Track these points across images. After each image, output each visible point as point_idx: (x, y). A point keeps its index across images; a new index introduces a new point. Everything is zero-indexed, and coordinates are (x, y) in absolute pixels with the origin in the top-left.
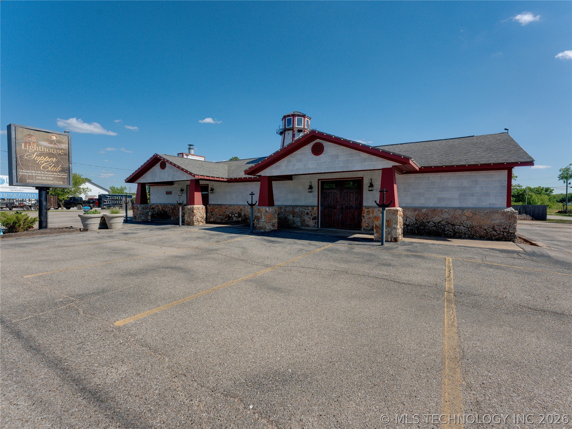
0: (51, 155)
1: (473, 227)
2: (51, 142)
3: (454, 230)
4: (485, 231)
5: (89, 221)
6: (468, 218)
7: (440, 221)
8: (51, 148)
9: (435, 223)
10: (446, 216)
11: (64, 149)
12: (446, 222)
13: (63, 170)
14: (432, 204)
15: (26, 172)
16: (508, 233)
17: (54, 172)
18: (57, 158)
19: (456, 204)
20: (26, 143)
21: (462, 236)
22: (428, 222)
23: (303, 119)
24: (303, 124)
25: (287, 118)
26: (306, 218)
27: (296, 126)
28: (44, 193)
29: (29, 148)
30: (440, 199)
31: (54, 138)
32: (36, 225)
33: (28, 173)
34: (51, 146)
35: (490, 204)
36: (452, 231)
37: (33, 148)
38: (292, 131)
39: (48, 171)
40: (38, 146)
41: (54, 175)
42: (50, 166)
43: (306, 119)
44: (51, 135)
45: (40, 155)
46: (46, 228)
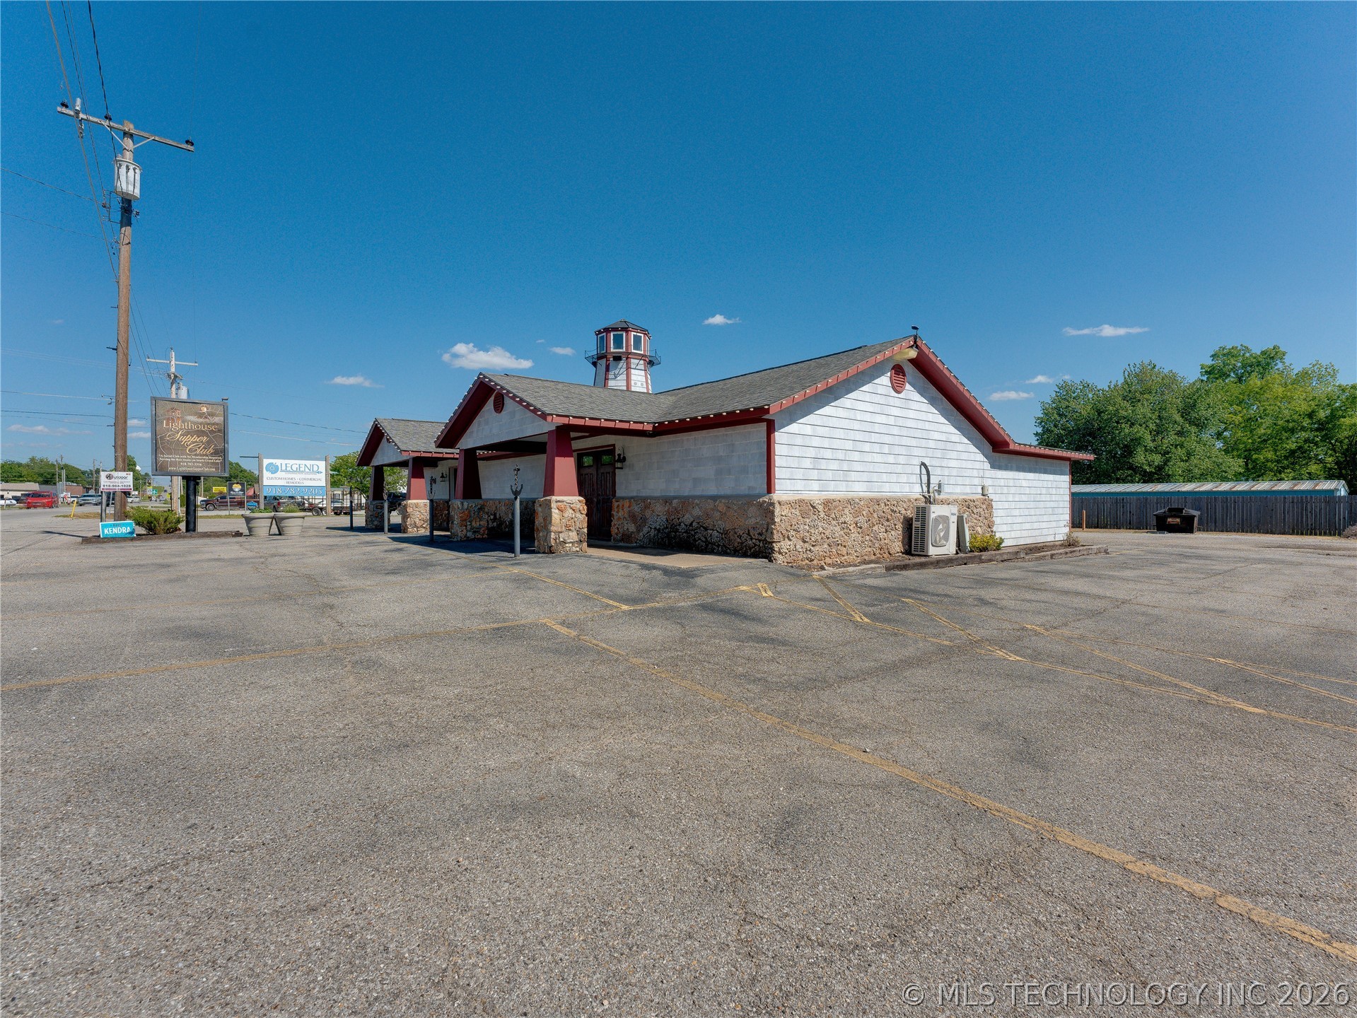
0: (200, 433)
1: (727, 531)
2: (201, 415)
3: (706, 538)
4: (739, 540)
5: (253, 524)
6: (723, 514)
7: (692, 522)
8: (201, 424)
9: (687, 526)
10: (697, 512)
11: (217, 424)
12: (698, 523)
13: (216, 453)
14: (687, 491)
15: (167, 458)
16: (766, 544)
17: (204, 455)
18: (208, 436)
19: (712, 490)
20: (168, 420)
21: (714, 549)
22: (680, 525)
23: (624, 334)
24: (624, 345)
25: (599, 336)
27: (612, 350)
28: (192, 483)
29: (172, 426)
30: (696, 481)
31: (205, 410)
32: (182, 526)
33: (170, 458)
34: (201, 420)
35: (749, 488)
36: (704, 539)
37: (178, 425)
38: (604, 360)
39: (196, 455)
40: (183, 422)
41: (204, 459)
42: (199, 448)
43: (633, 333)
44: (199, 406)
45: (187, 433)
46: (194, 531)
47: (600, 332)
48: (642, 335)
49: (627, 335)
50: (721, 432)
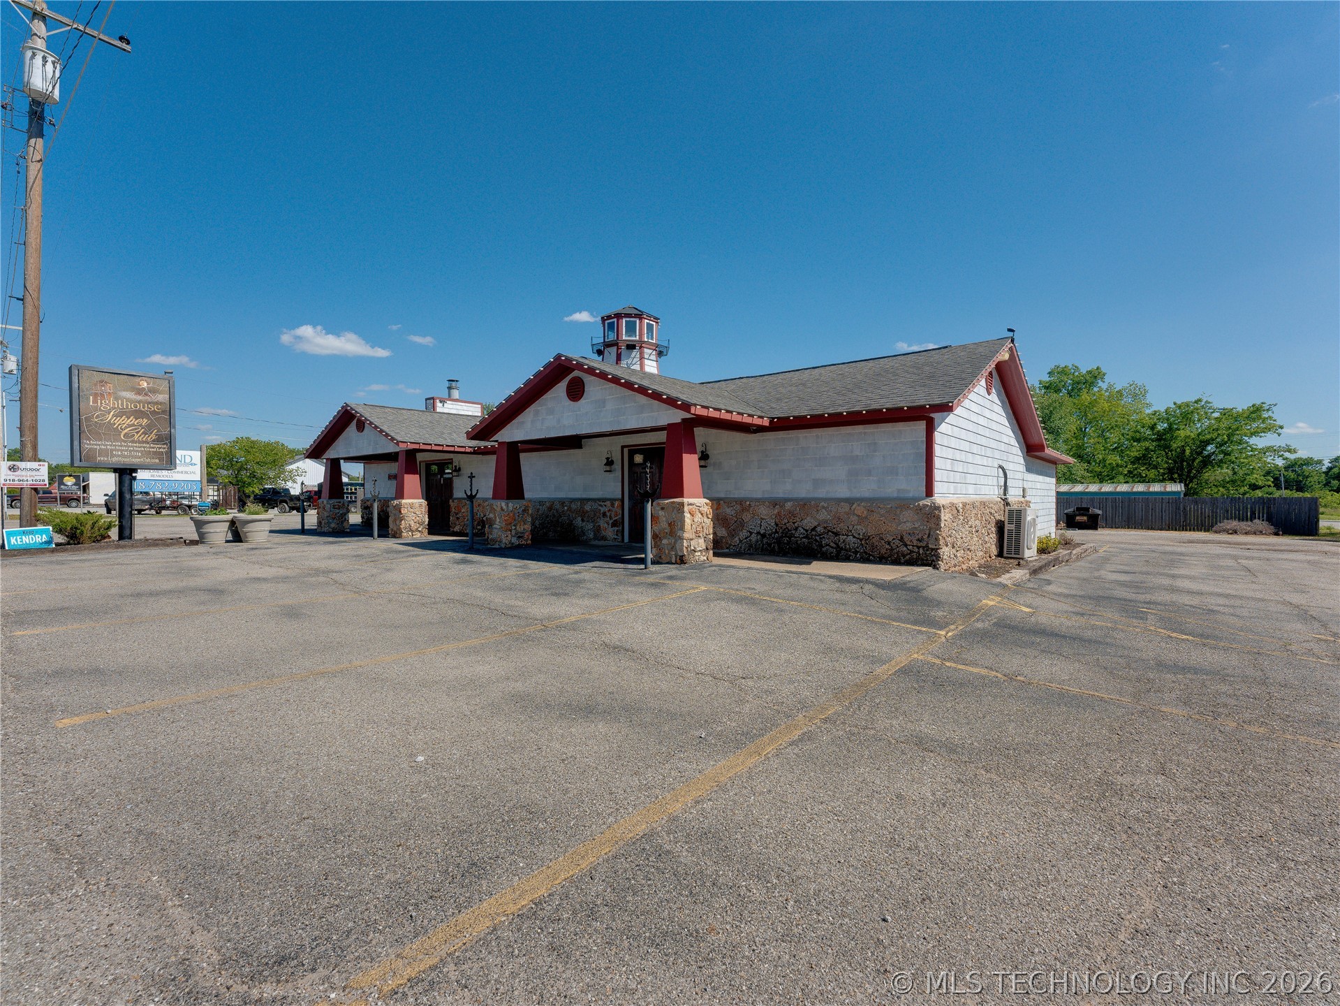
0: (138, 414)
1: (869, 537)
2: (139, 391)
3: (837, 544)
4: (887, 546)
5: (207, 529)
6: (861, 520)
7: (815, 527)
8: (139, 402)
9: (807, 531)
10: (823, 515)
11: (161, 403)
12: (825, 528)
13: (159, 439)
14: (803, 491)
15: (96, 445)
16: (927, 550)
17: (143, 442)
18: (149, 418)
19: (843, 492)
20: (96, 395)
21: (850, 556)
22: (796, 529)
23: (638, 321)
24: (638, 334)
25: (607, 322)
26: (602, 523)
27: (624, 338)
28: (127, 478)
29: (101, 403)
30: (817, 483)
31: (145, 385)
32: (114, 533)
33: (99, 445)
34: (140, 398)
35: (899, 491)
36: (834, 546)
37: (110, 402)
38: (615, 349)
39: (133, 442)
40: (116, 399)
41: (144, 447)
42: (137, 433)
43: (646, 321)
44: (137, 380)
45: (121, 414)
46: (131, 538)
47: (609, 317)
48: (654, 323)
49: (641, 323)
50: (859, 429)
